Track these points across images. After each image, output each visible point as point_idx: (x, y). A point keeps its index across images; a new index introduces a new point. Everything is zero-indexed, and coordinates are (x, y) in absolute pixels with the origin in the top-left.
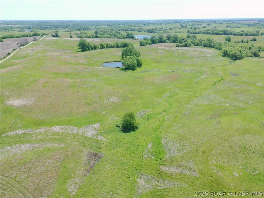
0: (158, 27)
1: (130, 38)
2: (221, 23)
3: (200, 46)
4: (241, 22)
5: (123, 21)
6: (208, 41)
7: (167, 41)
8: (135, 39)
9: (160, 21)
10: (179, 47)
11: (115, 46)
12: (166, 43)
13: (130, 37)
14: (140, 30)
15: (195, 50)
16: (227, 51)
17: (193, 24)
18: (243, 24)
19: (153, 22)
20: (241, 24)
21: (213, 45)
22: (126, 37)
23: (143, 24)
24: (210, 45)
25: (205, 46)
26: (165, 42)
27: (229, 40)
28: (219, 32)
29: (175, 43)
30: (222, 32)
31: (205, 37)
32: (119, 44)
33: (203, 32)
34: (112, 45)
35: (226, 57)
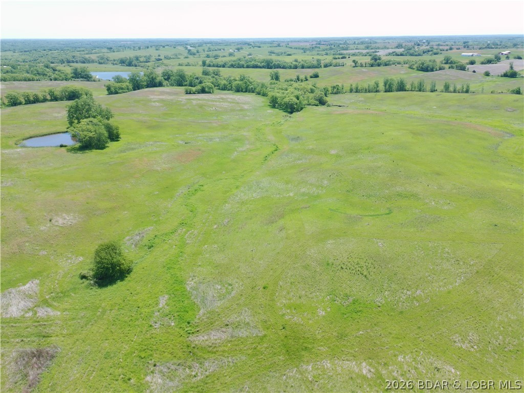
0: (142, 53)
1: (82, 79)
2: (260, 47)
3: (229, 90)
4: (290, 45)
5: (58, 42)
6: (242, 80)
7: (165, 83)
8: (94, 81)
9: (144, 41)
10: (190, 93)
11: (49, 97)
12: (164, 86)
13: (82, 77)
14: (102, 61)
15: (222, 99)
16: (276, 98)
17: (209, 48)
18: (295, 48)
19: (129, 43)
20: (291, 48)
21: (252, 88)
22: (73, 77)
23: (108, 48)
24: (246, 88)
25: (238, 90)
26: (160, 85)
27: (277, 78)
28: (259, 64)
29: (182, 86)
30: (263, 64)
31: (236, 73)
32: (57, 93)
33: (230, 64)
34: (41, 97)
35: (277, 108)
